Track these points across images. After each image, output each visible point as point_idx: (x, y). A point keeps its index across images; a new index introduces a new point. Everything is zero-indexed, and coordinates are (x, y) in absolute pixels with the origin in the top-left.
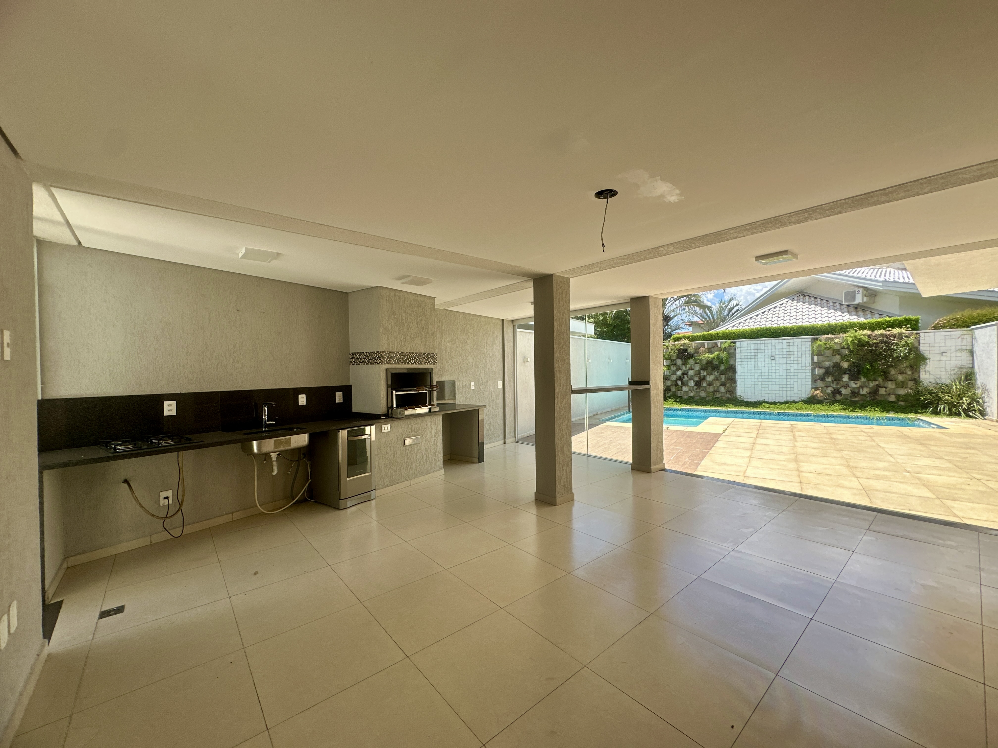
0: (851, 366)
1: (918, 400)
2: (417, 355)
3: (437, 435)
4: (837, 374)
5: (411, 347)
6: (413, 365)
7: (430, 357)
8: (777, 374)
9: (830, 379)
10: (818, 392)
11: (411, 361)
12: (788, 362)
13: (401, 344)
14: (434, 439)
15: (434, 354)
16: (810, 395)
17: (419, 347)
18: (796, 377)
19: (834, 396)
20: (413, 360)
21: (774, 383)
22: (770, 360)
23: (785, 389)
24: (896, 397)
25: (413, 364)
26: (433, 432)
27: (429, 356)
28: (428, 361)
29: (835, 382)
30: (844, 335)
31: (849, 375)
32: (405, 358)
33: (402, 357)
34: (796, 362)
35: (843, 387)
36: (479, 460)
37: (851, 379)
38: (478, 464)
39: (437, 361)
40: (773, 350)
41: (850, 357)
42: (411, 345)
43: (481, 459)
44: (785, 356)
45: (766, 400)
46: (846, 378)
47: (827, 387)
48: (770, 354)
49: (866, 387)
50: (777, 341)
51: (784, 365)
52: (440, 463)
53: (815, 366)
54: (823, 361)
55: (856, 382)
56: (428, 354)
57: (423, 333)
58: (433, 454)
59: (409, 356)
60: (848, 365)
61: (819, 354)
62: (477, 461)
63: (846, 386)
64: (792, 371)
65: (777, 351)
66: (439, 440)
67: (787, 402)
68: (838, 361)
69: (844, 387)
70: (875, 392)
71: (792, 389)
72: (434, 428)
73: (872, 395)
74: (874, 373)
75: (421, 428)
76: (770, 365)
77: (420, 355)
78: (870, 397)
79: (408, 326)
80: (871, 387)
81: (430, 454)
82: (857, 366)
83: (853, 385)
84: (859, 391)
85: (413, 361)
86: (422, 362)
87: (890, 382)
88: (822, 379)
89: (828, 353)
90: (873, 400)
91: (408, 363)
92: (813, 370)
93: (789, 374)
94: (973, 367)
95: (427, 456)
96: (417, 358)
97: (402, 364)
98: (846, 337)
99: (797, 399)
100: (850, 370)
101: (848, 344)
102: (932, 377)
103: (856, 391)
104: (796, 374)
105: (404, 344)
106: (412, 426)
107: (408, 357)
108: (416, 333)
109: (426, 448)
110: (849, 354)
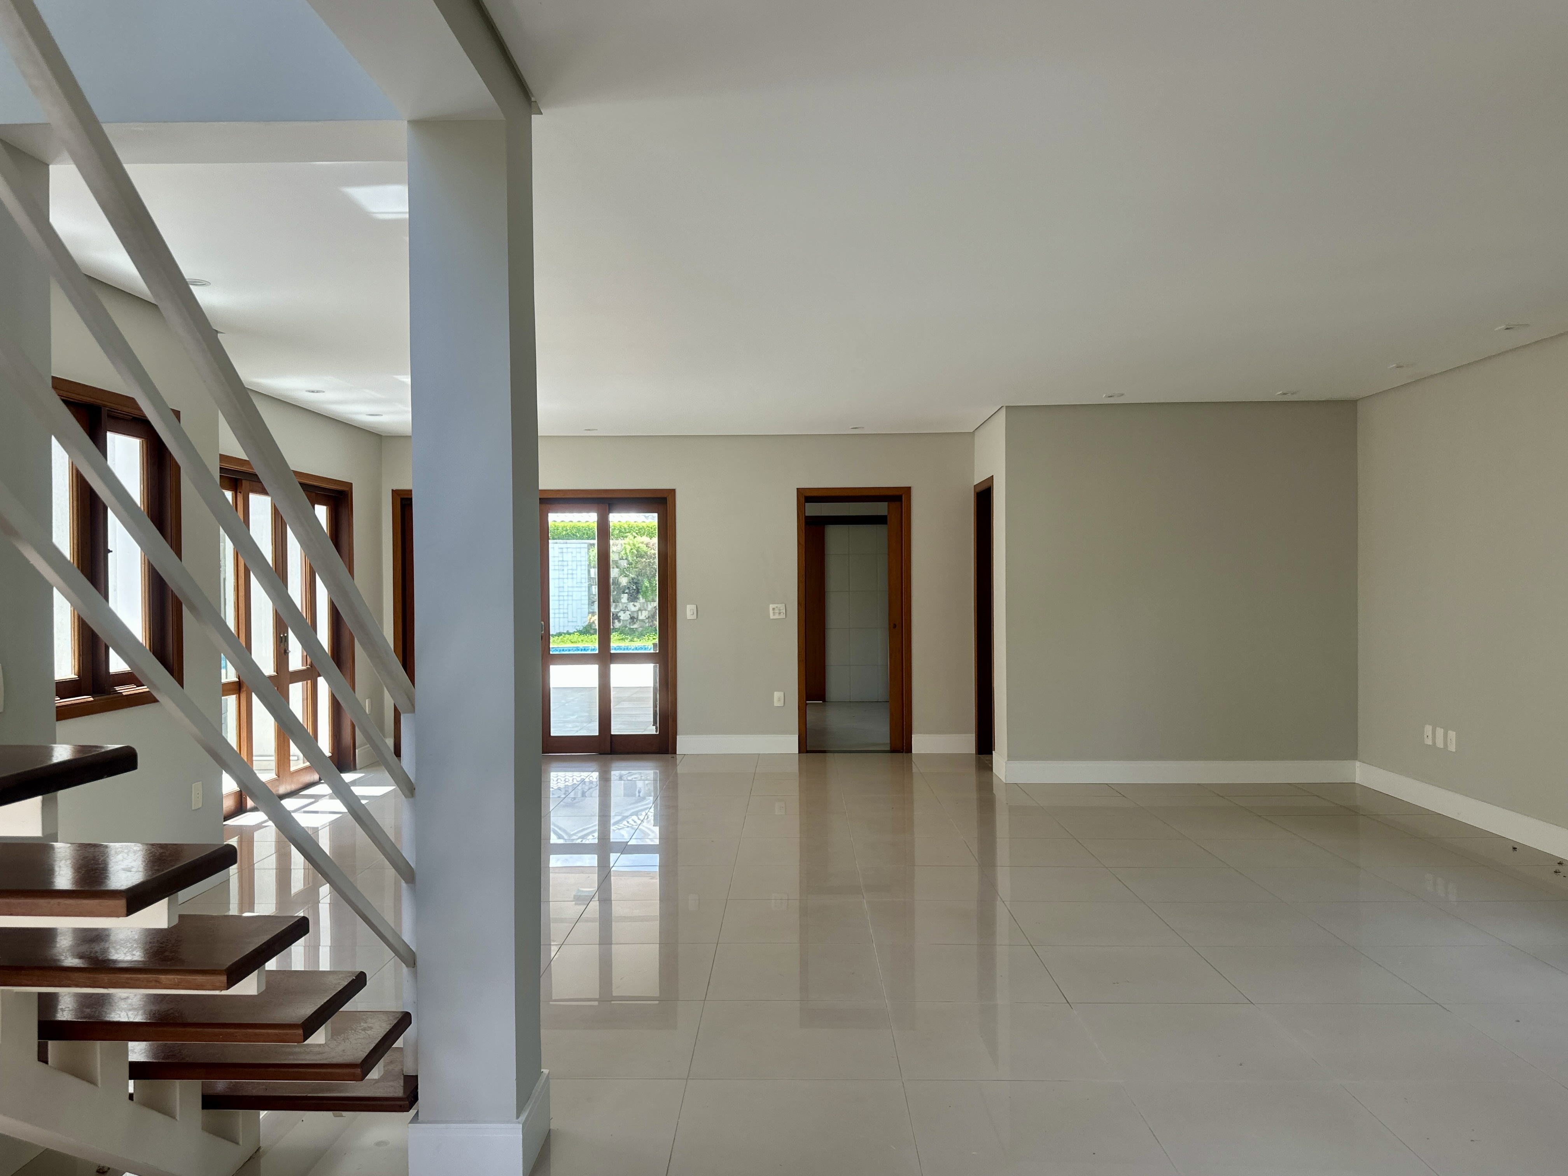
0: (630, 582)
4: (615, 593)
12: (561, 576)
16: (587, 623)
18: (570, 598)
30: (623, 542)
31: (628, 595)
34: (570, 576)
35: (621, 610)
37: (629, 600)
41: (629, 570)
49: (645, 610)
53: (591, 582)
55: (635, 604)
60: (626, 582)
64: (566, 589)
68: (617, 576)
71: (567, 615)
78: (649, 622)
80: (649, 609)
82: (636, 583)
83: (632, 607)
84: (638, 616)
90: (651, 626)
92: (590, 587)
93: (561, 594)
98: (625, 544)
99: (573, 629)
100: (628, 588)
103: (635, 616)
104: (570, 593)
110: (628, 567)
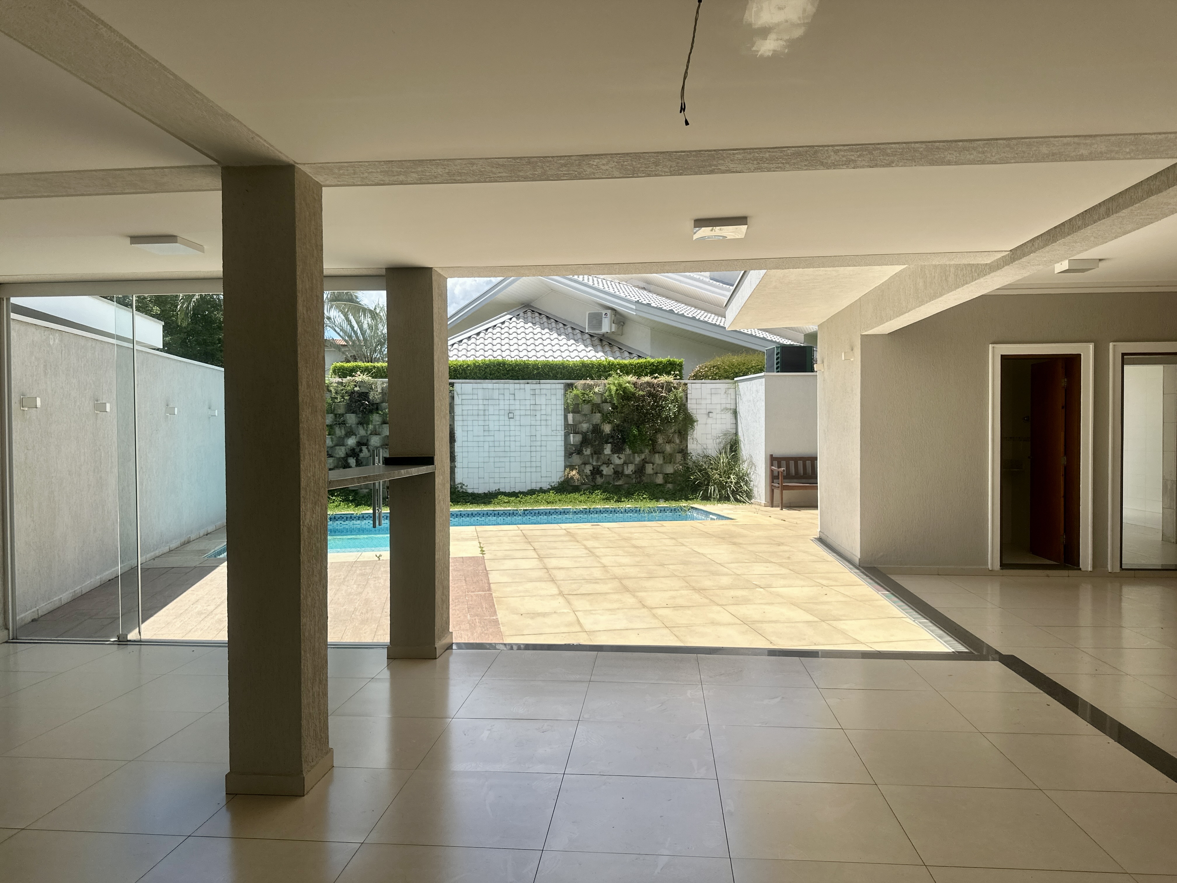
0: (614, 430)
1: (687, 479)
4: (597, 443)
8: (518, 444)
9: (588, 452)
10: (574, 472)
16: (562, 479)
18: (544, 449)
19: (594, 479)
21: (512, 459)
22: (507, 418)
23: (528, 470)
24: (664, 478)
29: (595, 457)
30: (606, 381)
31: (612, 446)
34: (543, 423)
35: (603, 463)
40: (512, 402)
41: (614, 416)
44: (528, 413)
45: (501, 490)
46: (608, 450)
47: (585, 464)
48: (507, 407)
49: (632, 463)
50: (517, 386)
51: (528, 428)
53: (570, 429)
54: (580, 423)
55: (621, 456)
60: (610, 429)
61: (576, 410)
63: (608, 463)
64: (538, 438)
65: (517, 402)
67: (532, 492)
69: (606, 464)
70: (640, 470)
71: (538, 469)
73: (638, 476)
74: (642, 441)
76: (507, 428)
78: (636, 478)
80: (636, 462)
82: (621, 431)
84: (623, 470)
87: (657, 455)
88: (579, 452)
89: (586, 408)
93: (534, 444)
94: (736, 434)
98: (609, 384)
99: (546, 486)
100: (612, 437)
101: (611, 395)
102: (699, 447)
103: (620, 470)
104: (544, 443)
110: (612, 412)
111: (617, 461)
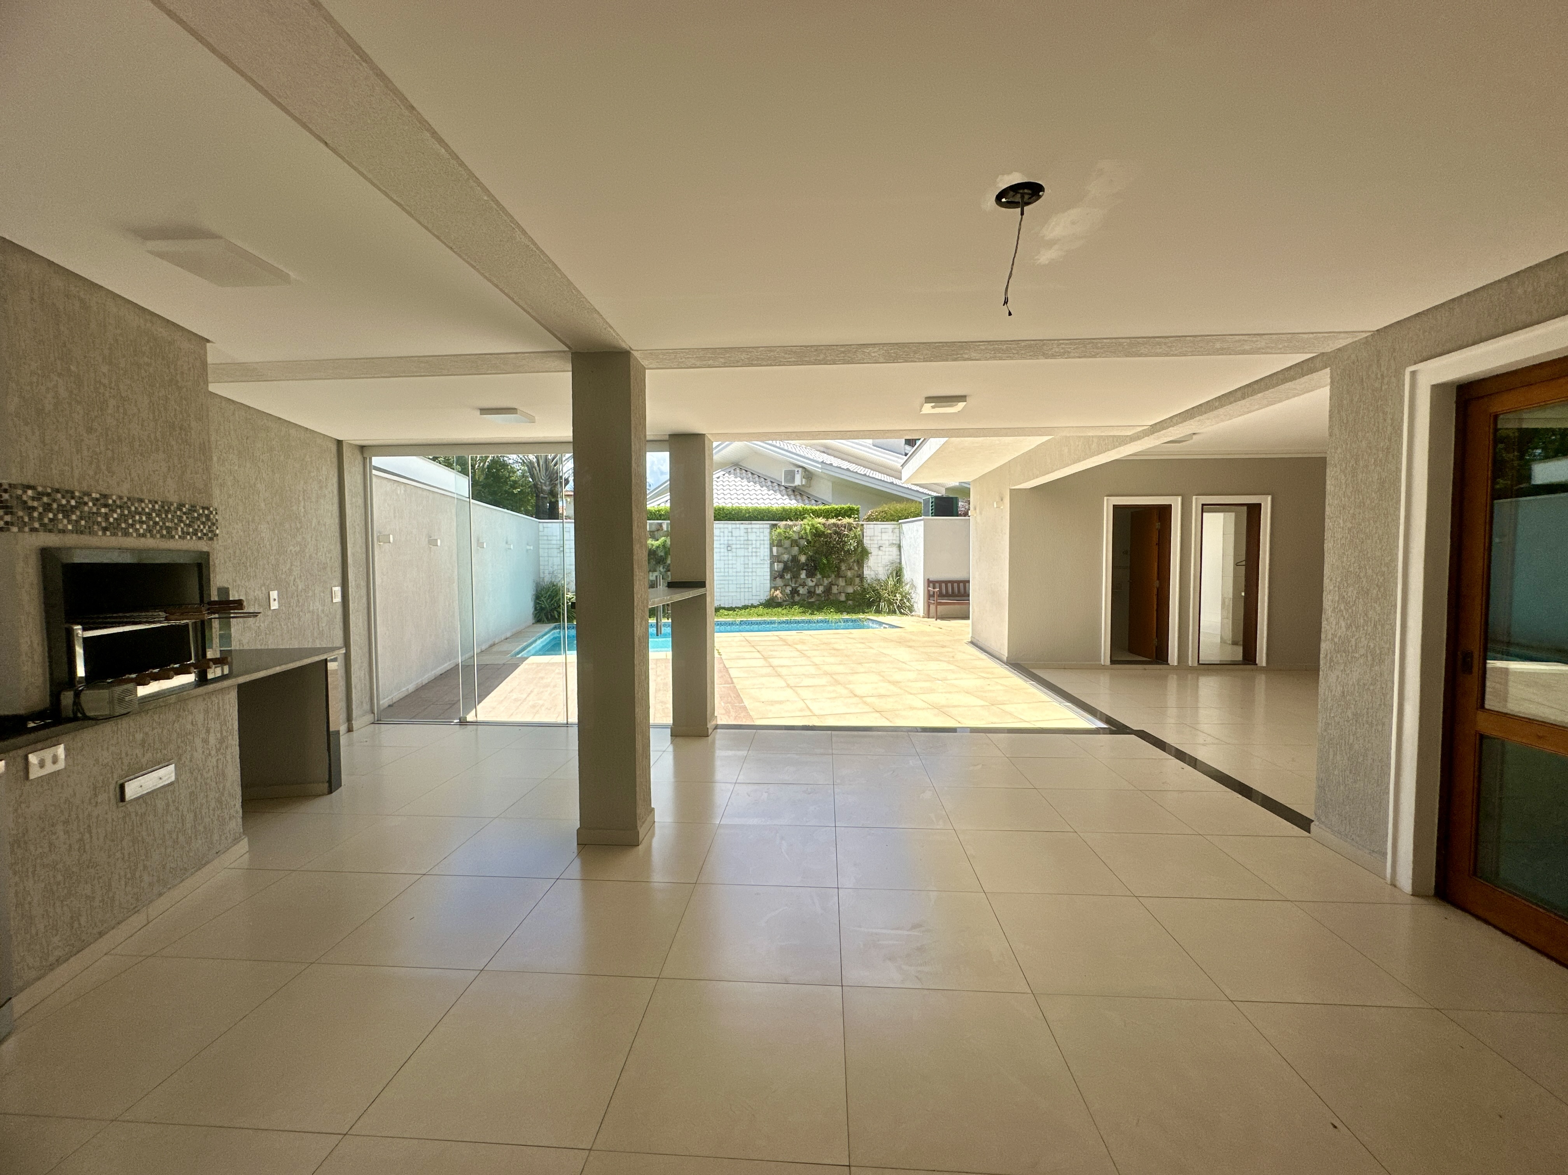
1: (864, 597)
2: (157, 507)
3: (224, 746)
5: (132, 480)
6: (143, 539)
7: (198, 519)
8: (735, 570)
9: (788, 576)
10: (778, 592)
11: (138, 526)
12: (746, 554)
13: (98, 467)
14: (214, 760)
15: (208, 509)
16: (769, 597)
17: (161, 483)
18: (754, 574)
19: (793, 597)
20: (141, 522)
21: (730, 582)
22: (726, 551)
23: (742, 590)
24: (846, 596)
25: (144, 535)
26: (212, 740)
27: (196, 515)
28: (191, 530)
29: (794, 580)
30: (802, 522)
32: (115, 516)
33: (103, 510)
34: (754, 554)
35: (800, 585)
36: (330, 786)
37: (808, 576)
38: (329, 796)
39: (217, 532)
40: (730, 538)
41: (808, 549)
42: (134, 474)
43: (333, 783)
44: (742, 546)
45: (722, 606)
46: (803, 575)
47: (786, 586)
48: (726, 542)
49: (821, 585)
50: (734, 526)
51: (742, 558)
52: (236, 824)
53: (774, 559)
54: (782, 554)
55: (813, 579)
56: (193, 509)
57: (173, 443)
58: (213, 804)
59: (129, 508)
61: (779, 545)
62: (326, 791)
63: (804, 585)
64: (750, 566)
65: (734, 538)
66: (229, 757)
67: (745, 607)
68: (797, 553)
70: (828, 590)
71: (750, 590)
72: (214, 725)
73: (826, 595)
74: (830, 568)
75: (175, 736)
76: (726, 558)
77: (165, 508)
79: (121, 410)
81: (204, 807)
82: (814, 561)
83: (810, 583)
85: (145, 526)
86: (173, 533)
87: (841, 579)
88: (782, 577)
89: (787, 543)
90: (827, 600)
91: (126, 534)
92: (772, 564)
93: (747, 570)
94: (900, 563)
95: (195, 813)
96: (157, 519)
97: (104, 534)
99: (756, 603)
100: (807, 565)
101: (806, 533)
102: (872, 573)
103: (812, 590)
104: (754, 570)
105: (109, 469)
106: (147, 734)
107: (126, 512)
108: (149, 436)
109: (192, 793)
111: (811, 584)
